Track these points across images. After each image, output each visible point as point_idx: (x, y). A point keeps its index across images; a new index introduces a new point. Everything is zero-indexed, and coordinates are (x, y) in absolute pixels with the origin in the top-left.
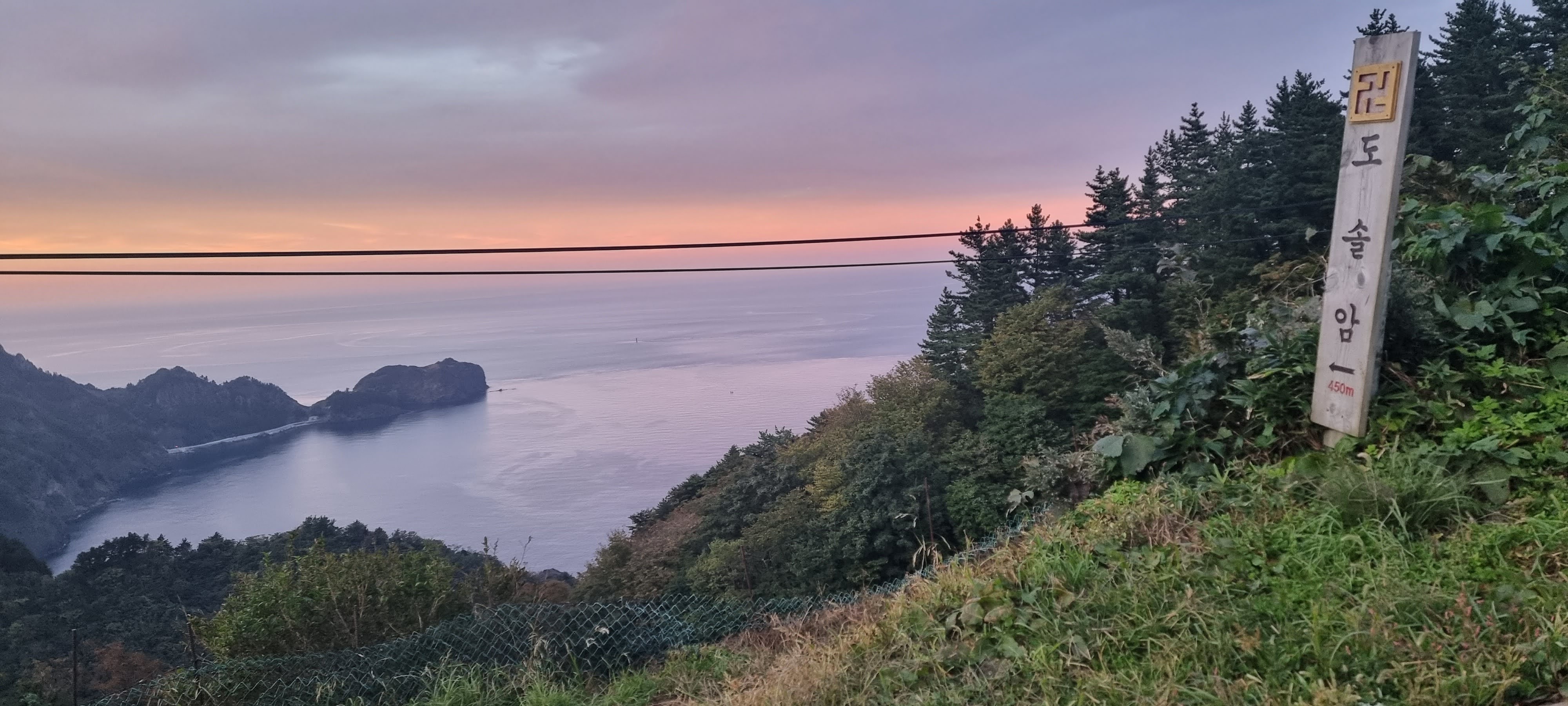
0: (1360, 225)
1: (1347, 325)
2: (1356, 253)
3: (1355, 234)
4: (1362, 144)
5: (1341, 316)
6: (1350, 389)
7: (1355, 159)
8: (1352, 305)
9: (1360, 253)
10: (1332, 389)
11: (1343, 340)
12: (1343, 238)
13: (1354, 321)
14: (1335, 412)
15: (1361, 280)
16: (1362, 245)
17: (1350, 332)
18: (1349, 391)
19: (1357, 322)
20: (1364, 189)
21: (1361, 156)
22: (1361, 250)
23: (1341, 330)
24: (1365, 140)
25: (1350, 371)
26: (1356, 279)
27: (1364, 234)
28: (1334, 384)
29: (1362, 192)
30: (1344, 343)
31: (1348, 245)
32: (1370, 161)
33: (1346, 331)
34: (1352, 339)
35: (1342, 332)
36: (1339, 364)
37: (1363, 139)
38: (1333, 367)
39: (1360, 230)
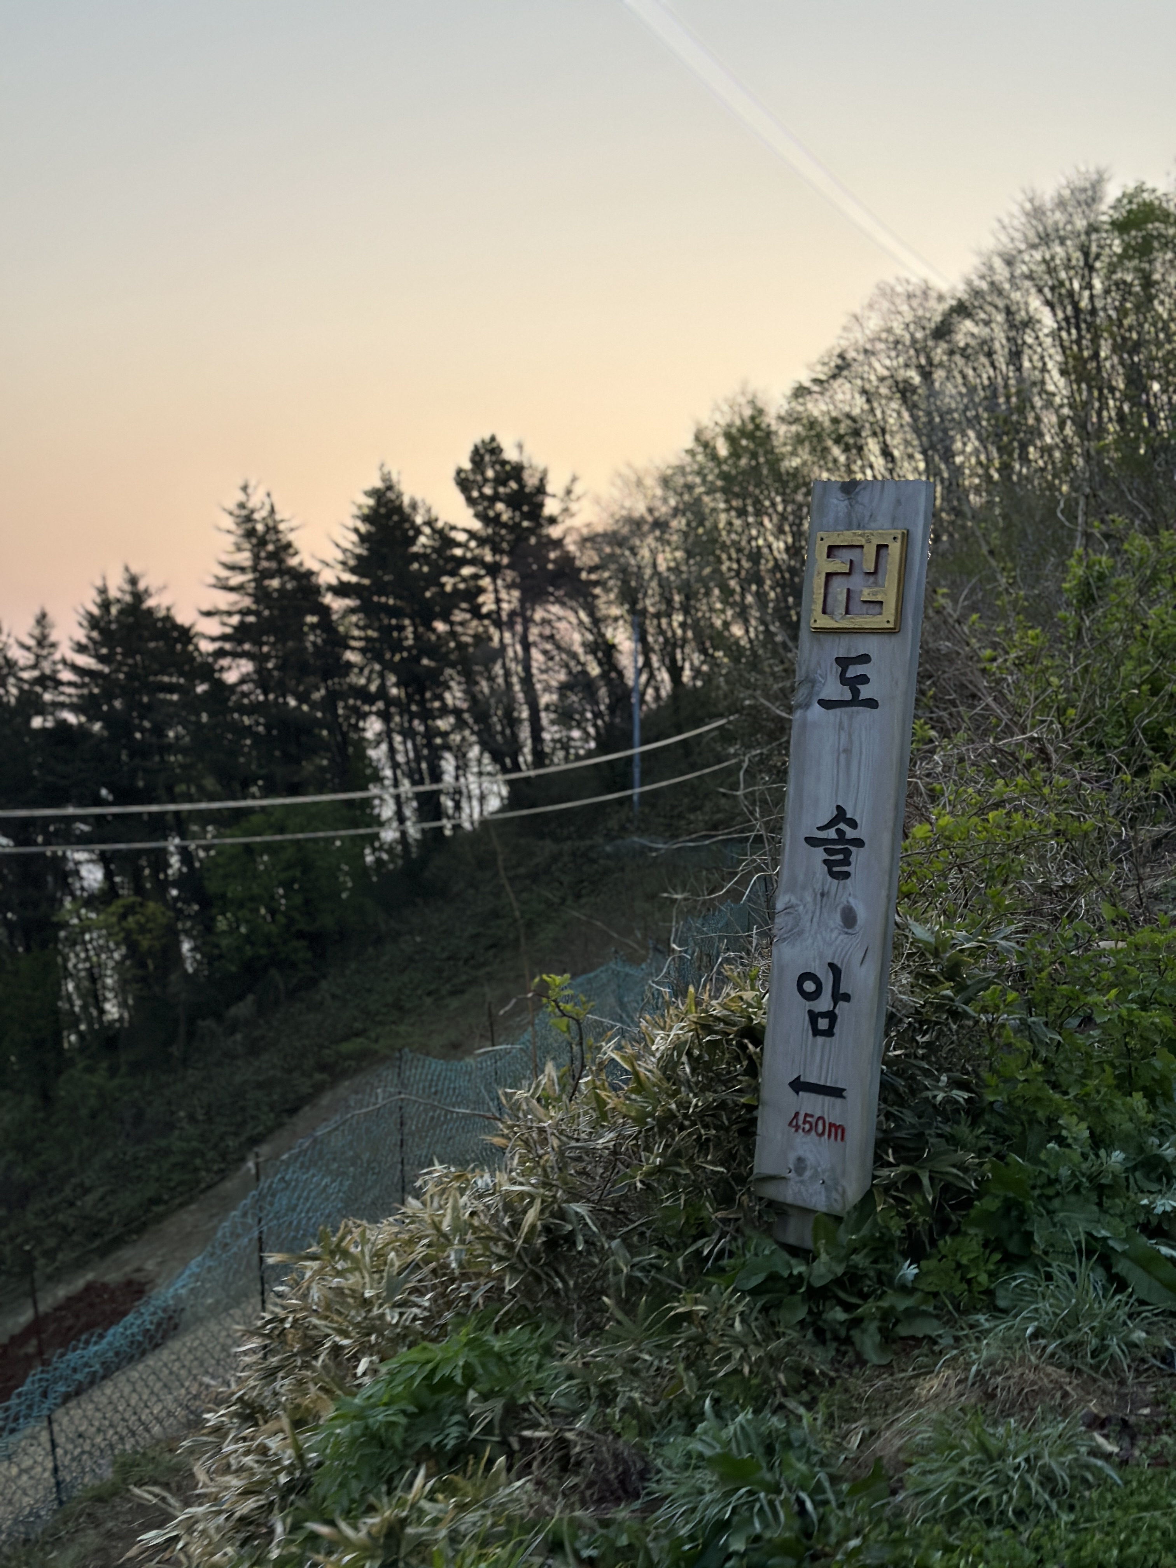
0: (841, 815)
1: (824, 1004)
2: (835, 869)
3: (832, 834)
4: (837, 669)
5: (809, 986)
6: (837, 1127)
7: (824, 696)
8: (831, 965)
9: (845, 869)
10: (797, 1128)
11: (816, 1032)
12: (807, 839)
13: (839, 996)
14: (808, 1174)
15: (849, 918)
16: (847, 853)
17: (831, 1016)
18: (837, 1131)
19: (847, 998)
20: (845, 751)
21: (834, 690)
22: (846, 862)
23: (810, 1012)
24: (843, 663)
25: (837, 1093)
26: (838, 918)
27: (850, 833)
28: (801, 1118)
29: (843, 757)
30: (820, 1039)
31: (820, 854)
32: (856, 701)
33: (823, 1015)
34: (836, 1030)
35: (814, 1017)
36: (812, 1078)
37: (838, 660)
38: (798, 1086)
39: (842, 826)
